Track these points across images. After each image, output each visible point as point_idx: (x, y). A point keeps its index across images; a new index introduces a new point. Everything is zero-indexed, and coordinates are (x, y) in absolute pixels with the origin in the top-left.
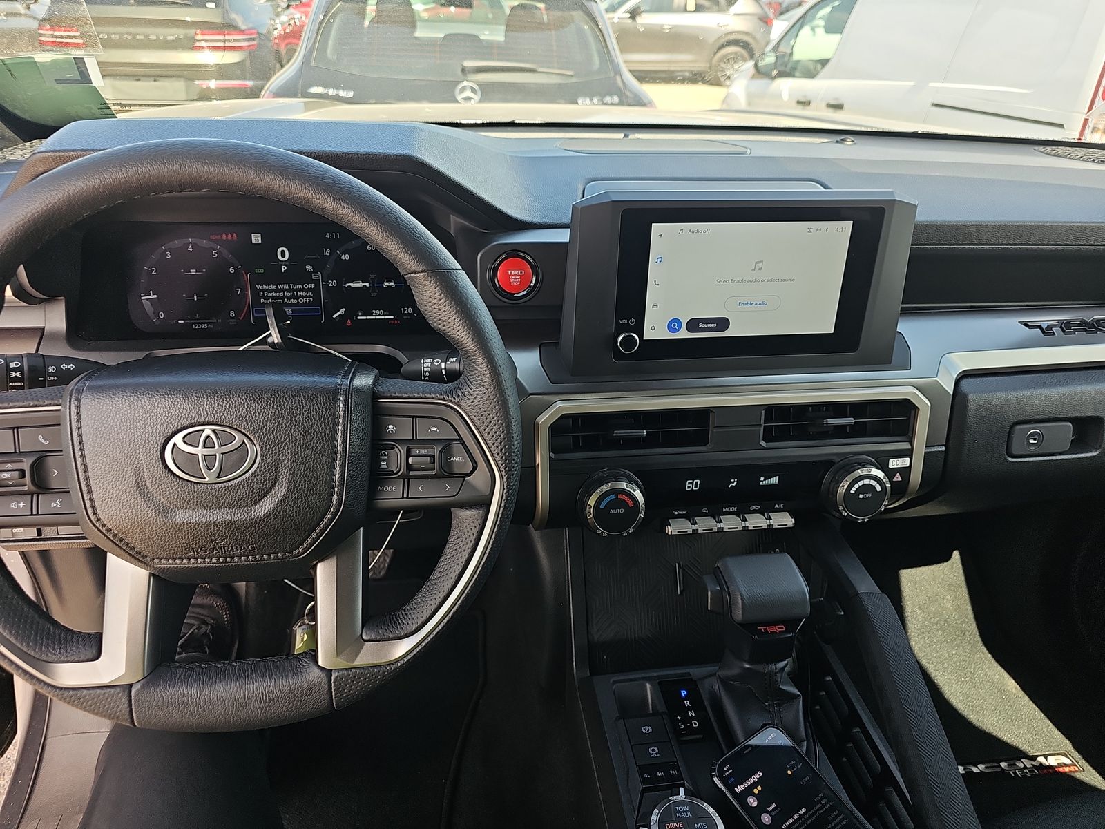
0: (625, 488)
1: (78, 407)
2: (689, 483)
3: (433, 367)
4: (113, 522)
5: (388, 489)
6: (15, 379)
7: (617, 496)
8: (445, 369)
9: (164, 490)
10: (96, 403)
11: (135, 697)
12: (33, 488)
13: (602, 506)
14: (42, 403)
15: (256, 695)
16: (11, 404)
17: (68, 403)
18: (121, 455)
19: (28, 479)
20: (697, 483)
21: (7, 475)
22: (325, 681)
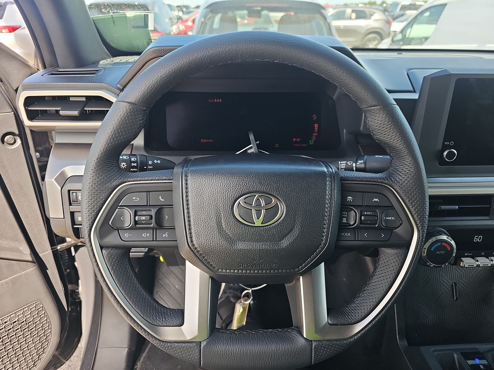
0: (447, 239)
1: (186, 180)
2: (476, 238)
3: (347, 166)
4: (201, 247)
5: (346, 234)
6: (134, 167)
7: (441, 244)
8: (356, 167)
9: (232, 229)
10: (197, 178)
11: (203, 349)
12: (155, 226)
13: (432, 249)
14: (162, 178)
15: (269, 353)
16: (146, 179)
17: (181, 178)
18: (209, 208)
19: (153, 220)
20: (480, 237)
21: (144, 218)
22: (309, 347)
